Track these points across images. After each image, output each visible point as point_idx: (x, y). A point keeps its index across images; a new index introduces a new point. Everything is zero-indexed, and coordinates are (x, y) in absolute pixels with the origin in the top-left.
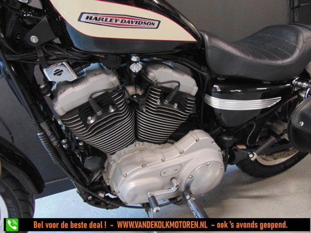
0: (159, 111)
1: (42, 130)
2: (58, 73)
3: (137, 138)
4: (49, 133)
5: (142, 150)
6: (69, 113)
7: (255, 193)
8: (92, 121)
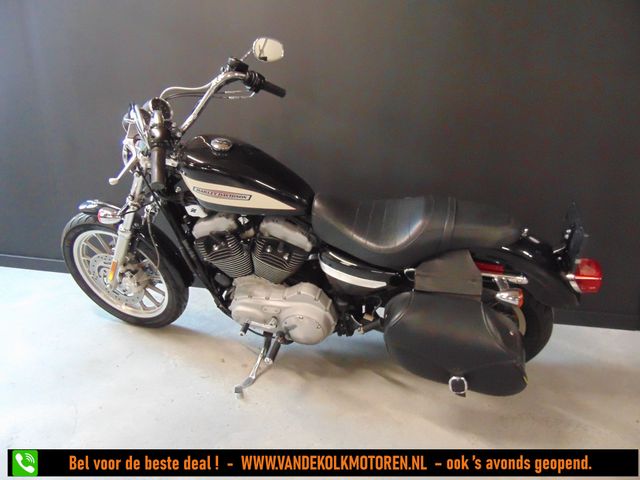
0: (264, 257)
1: (182, 245)
2: (194, 211)
3: (253, 271)
4: (188, 248)
5: (259, 283)
6: (201, 238)
7: (399, 378)
8: (216, 249)
